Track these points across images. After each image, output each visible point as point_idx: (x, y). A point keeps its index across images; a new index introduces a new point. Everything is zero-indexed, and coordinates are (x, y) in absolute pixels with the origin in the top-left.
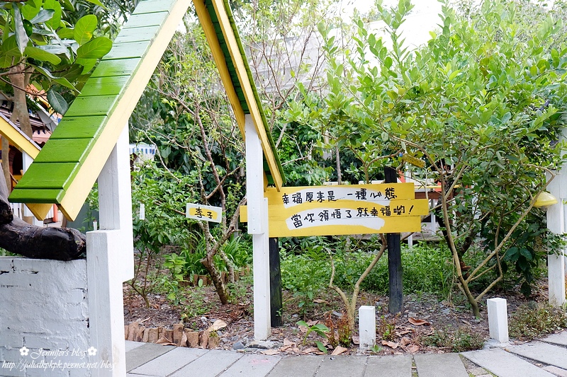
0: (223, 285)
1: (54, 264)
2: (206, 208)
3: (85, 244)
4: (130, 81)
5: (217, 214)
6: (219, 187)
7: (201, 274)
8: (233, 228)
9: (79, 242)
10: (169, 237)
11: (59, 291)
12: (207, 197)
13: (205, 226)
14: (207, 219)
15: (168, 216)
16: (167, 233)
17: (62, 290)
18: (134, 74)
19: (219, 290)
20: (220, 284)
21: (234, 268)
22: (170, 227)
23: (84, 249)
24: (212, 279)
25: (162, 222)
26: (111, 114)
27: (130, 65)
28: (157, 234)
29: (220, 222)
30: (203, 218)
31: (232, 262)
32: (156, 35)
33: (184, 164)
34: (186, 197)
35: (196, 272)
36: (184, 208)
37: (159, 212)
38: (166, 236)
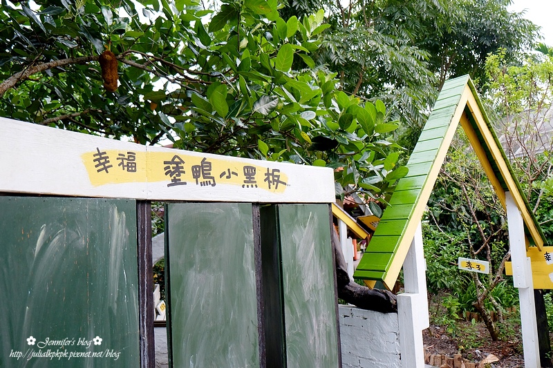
0: (493, 325)
1: (377, 314)
2: (476, 262)
3: (396, 303)
4: (421, 192)
5: (485, 267)
6: (486, 245)
7: (472, 311)
8: (499, 278)
9: (393, 302)
10: (446, 283)
11: (381, 332)
12: (475, 253)
13: (475, 275)
14: (476, 270)
15: (444, 268)
16: (445, 280)
17: (382, 333)
18: (423, 187)
19: (489, 327)
20: (491, 323)
21: (502, 310)
22: (446, 274)
23: (396, 306)
24: (482, 317)
25: (439, 272)
26: (410, 218)
27: (420, 181)
28: (436, 281)
29: (488, 273)
30: (473, 270)
31: (499, 305)
32: (436, 156)
33: (453, 220)
34: (457, 251)
35: (467, 310)
36: (457, 261)
37: (437, 265)
38: (443, 282)
